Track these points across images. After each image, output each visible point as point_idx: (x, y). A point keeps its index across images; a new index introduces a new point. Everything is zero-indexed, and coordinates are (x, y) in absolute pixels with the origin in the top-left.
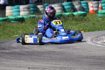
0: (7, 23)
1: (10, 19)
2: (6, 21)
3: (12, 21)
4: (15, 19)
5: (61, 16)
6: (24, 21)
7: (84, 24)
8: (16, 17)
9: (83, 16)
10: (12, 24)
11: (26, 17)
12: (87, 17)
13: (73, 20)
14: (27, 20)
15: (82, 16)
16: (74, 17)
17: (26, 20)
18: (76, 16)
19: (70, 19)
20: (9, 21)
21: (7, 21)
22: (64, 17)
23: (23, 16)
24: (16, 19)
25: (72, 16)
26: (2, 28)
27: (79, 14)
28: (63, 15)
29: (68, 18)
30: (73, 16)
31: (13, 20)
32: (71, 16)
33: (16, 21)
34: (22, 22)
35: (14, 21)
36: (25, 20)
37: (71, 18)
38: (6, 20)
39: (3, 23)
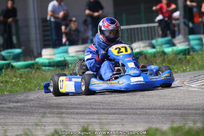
0: (34, 72)
1: (39, 63)
2: (31, 68)
3: (44, 68)
4: (49, 63)
5: (140, 56)
6: (67, 67)
7: (185, 68)
8: (51, 61)
9: (183, 55)
10: (43, 72)
11: (71, 60)
12: (190, 55)
13: (163, 63)
14: (73, 65)
15: (182, 53)
16: (166, 56)
17: (70, 65)
18: (170, 54)
19: (157, 61)
20: (37, 68)
21: (34, 68)
22: (146, 58)
23: (65, 58)
24: (52, 64)
25: (161, 56)
26: (24, 81)
27: (174, 50)
28: (143, 54)
29: (153, 58)
30: (163, 55)
31: (45, 66)
32: (159, 55)
33: (51, 68)
34: (63, 69)
35: (47, 68)
36: (68, 64)
37: (160, 59)
38: (31, 66)
39: (26, 72)
